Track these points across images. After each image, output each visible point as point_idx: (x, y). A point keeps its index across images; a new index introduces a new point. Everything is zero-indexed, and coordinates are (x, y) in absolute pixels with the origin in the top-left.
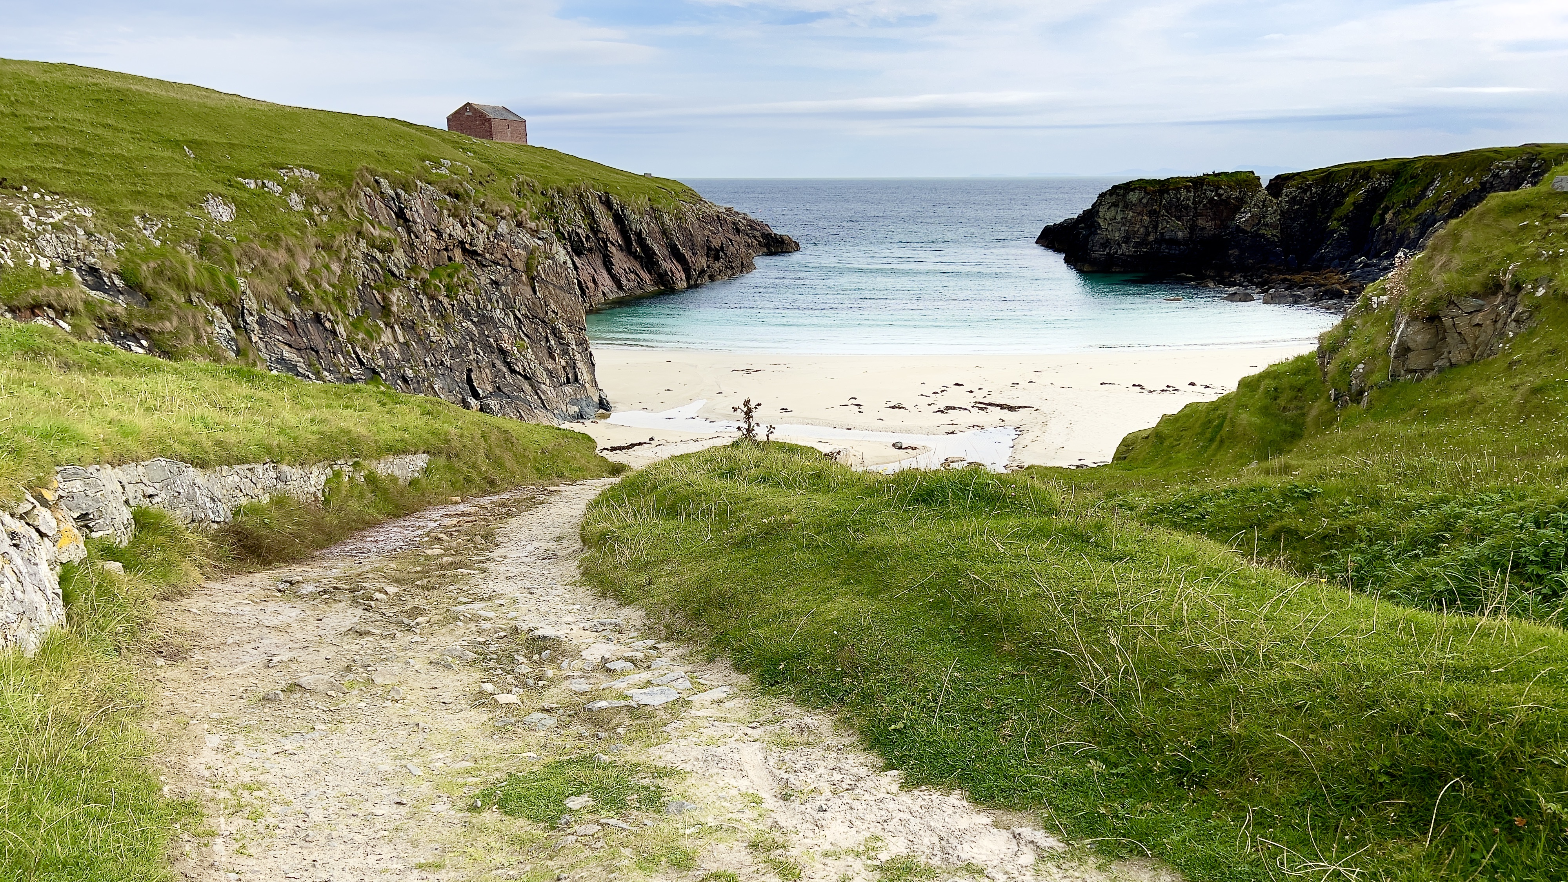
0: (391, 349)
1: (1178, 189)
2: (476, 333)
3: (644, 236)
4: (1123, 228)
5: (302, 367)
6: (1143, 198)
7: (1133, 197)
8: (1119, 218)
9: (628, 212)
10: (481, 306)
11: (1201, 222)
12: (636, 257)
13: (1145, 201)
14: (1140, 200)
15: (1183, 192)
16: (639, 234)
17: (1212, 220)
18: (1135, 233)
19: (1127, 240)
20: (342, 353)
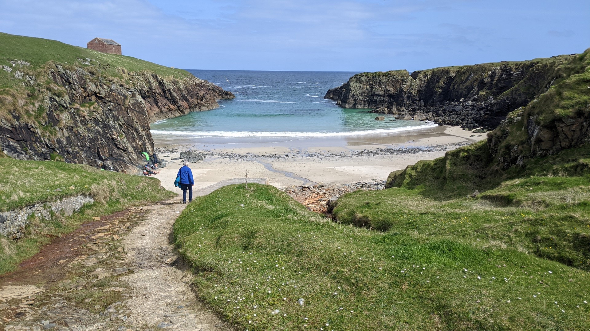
0: (62, 139)
1: (379, 75)
2: (102, 132)
3: (171, 91)
4: (359, 90)
5: (19, 148)
6: (366, 79)
7: (363, 78)
8: (358, 87)
9: (164, 82)
10: (104, 120)
12: (168, 99)
15: (381, 77)
16: (169, 91)
17: (392, 87)
18: (364, 92)
19: (361, 94)
20: (38, 142)
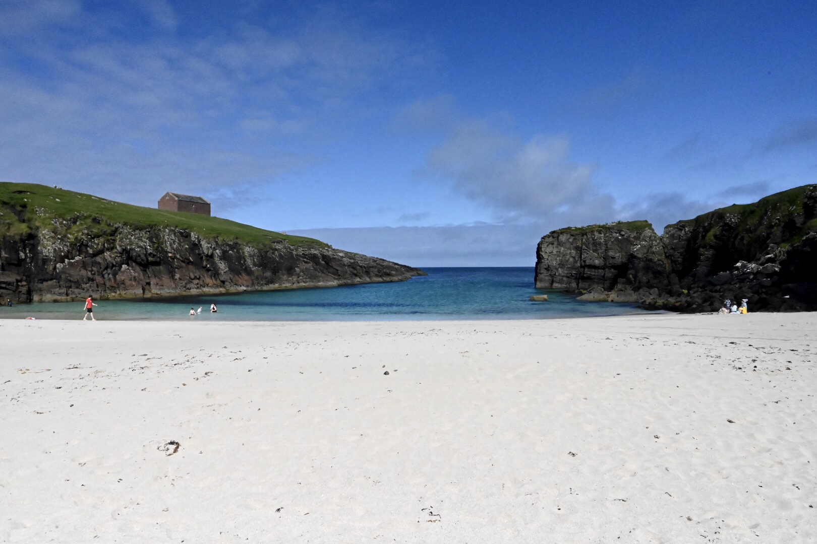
1: (593, 232)
4: (558, 258)
6: (569, 238)
7: (563, 238)
8: (555, 252)
11: (611, 253)
13: (571, 240)
14: (568, 240)
15: (596, 234)
17: (619, 252)
18: (567, 261)
19: (562, 265)
